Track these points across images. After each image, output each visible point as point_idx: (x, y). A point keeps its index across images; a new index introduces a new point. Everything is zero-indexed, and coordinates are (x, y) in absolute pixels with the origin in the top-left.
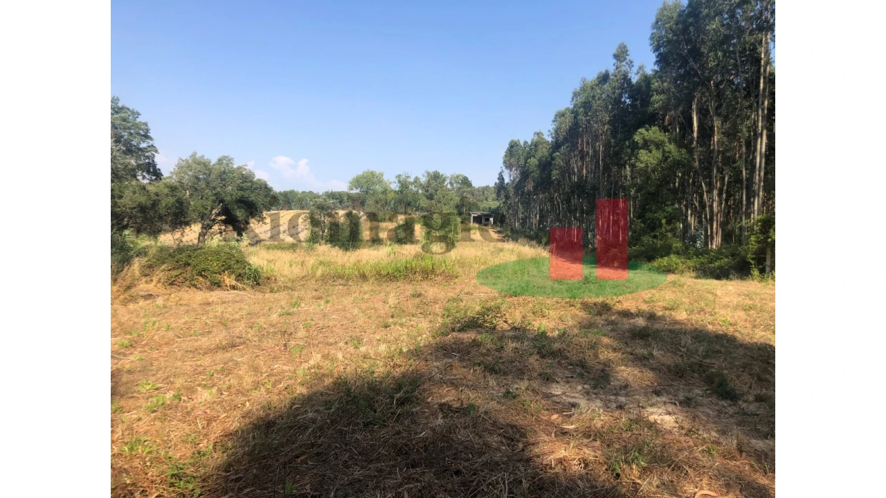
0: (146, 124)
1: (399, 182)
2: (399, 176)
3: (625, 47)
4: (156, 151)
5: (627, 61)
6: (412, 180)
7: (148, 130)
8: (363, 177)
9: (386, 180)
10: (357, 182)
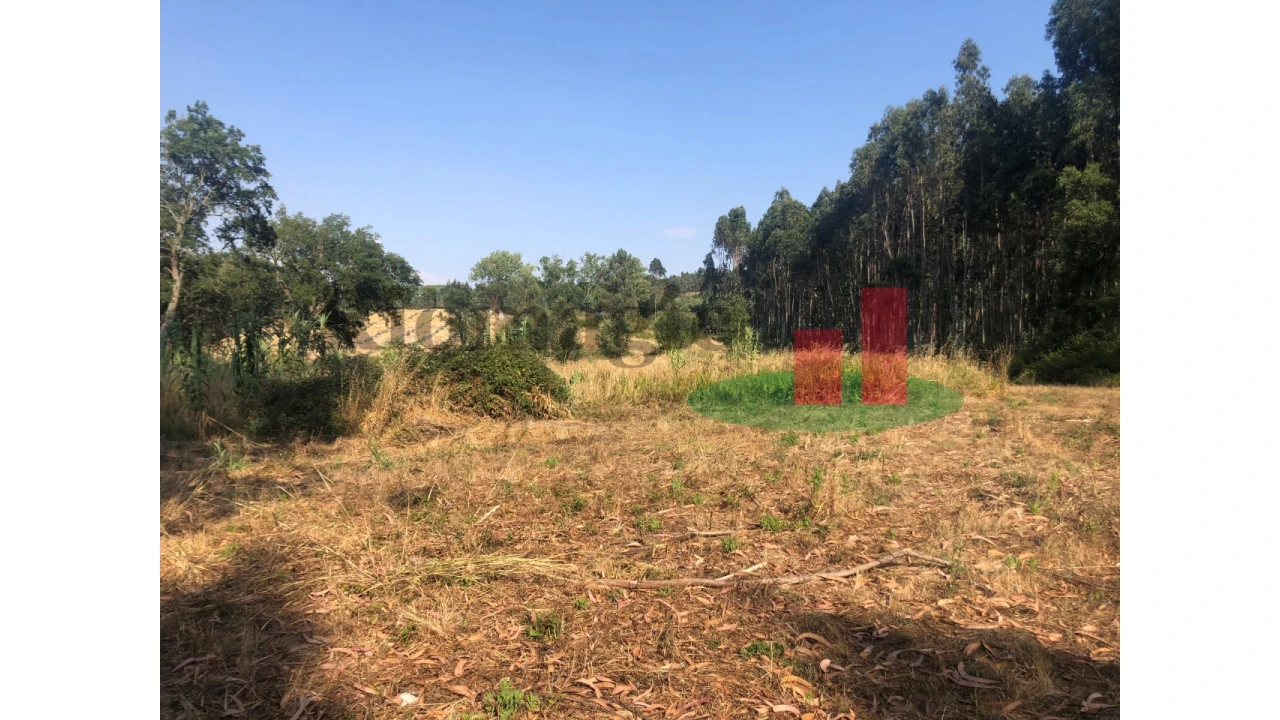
0: (257, 149)
1: (546, 268)
2: (544, 260)
3: (974, 47)
4: (274, 196)
5: (979, 68)
6: (564, 265)
7: (261, 160)
8: (492, 261)
9: (525, 264)
10: (483, 269)
